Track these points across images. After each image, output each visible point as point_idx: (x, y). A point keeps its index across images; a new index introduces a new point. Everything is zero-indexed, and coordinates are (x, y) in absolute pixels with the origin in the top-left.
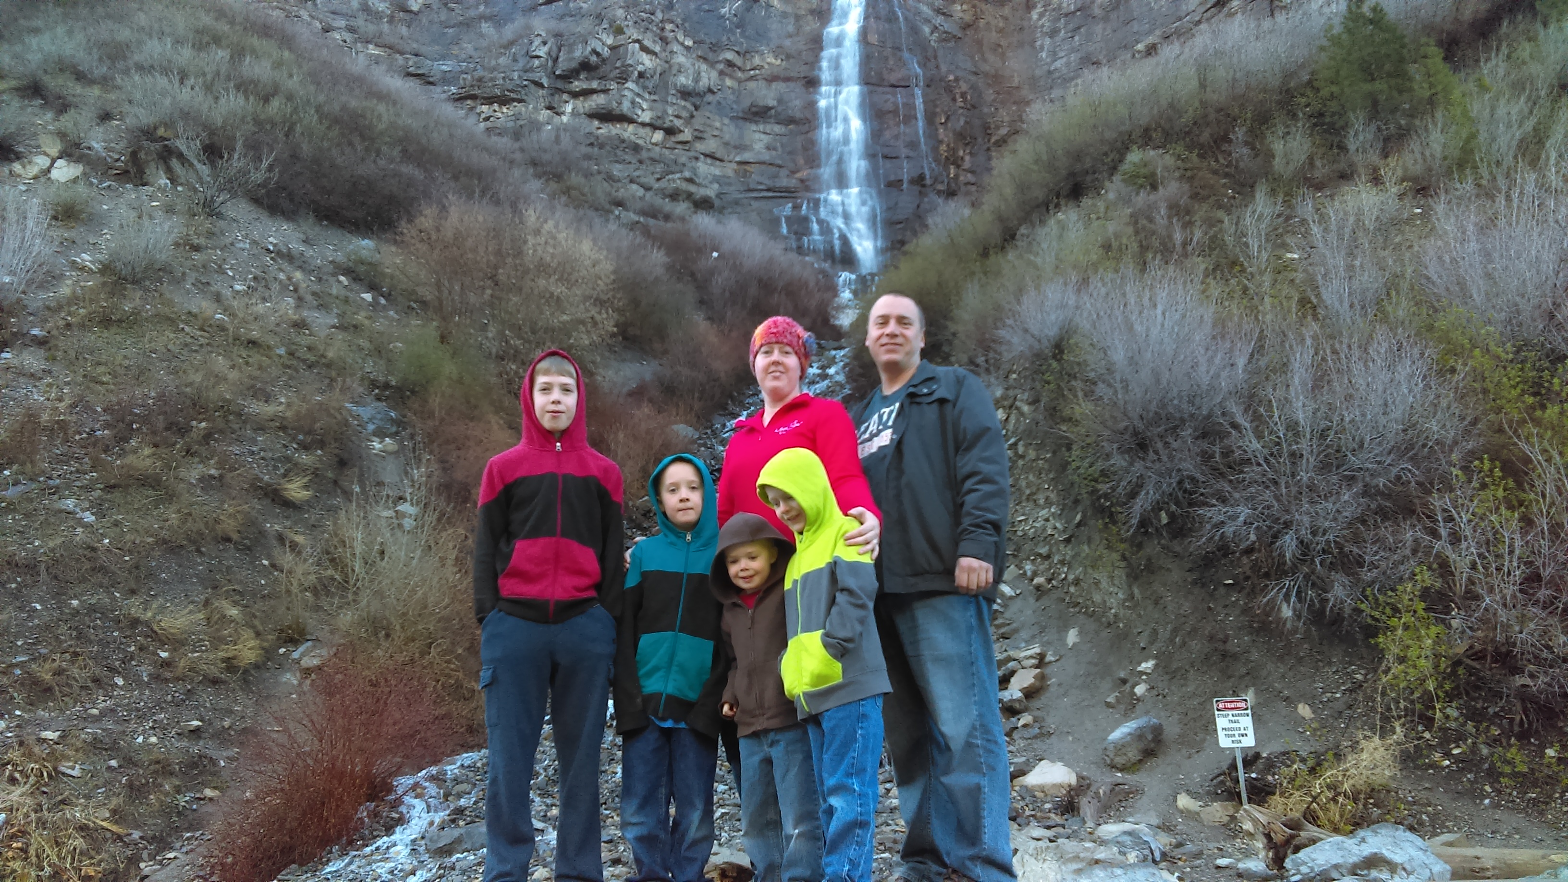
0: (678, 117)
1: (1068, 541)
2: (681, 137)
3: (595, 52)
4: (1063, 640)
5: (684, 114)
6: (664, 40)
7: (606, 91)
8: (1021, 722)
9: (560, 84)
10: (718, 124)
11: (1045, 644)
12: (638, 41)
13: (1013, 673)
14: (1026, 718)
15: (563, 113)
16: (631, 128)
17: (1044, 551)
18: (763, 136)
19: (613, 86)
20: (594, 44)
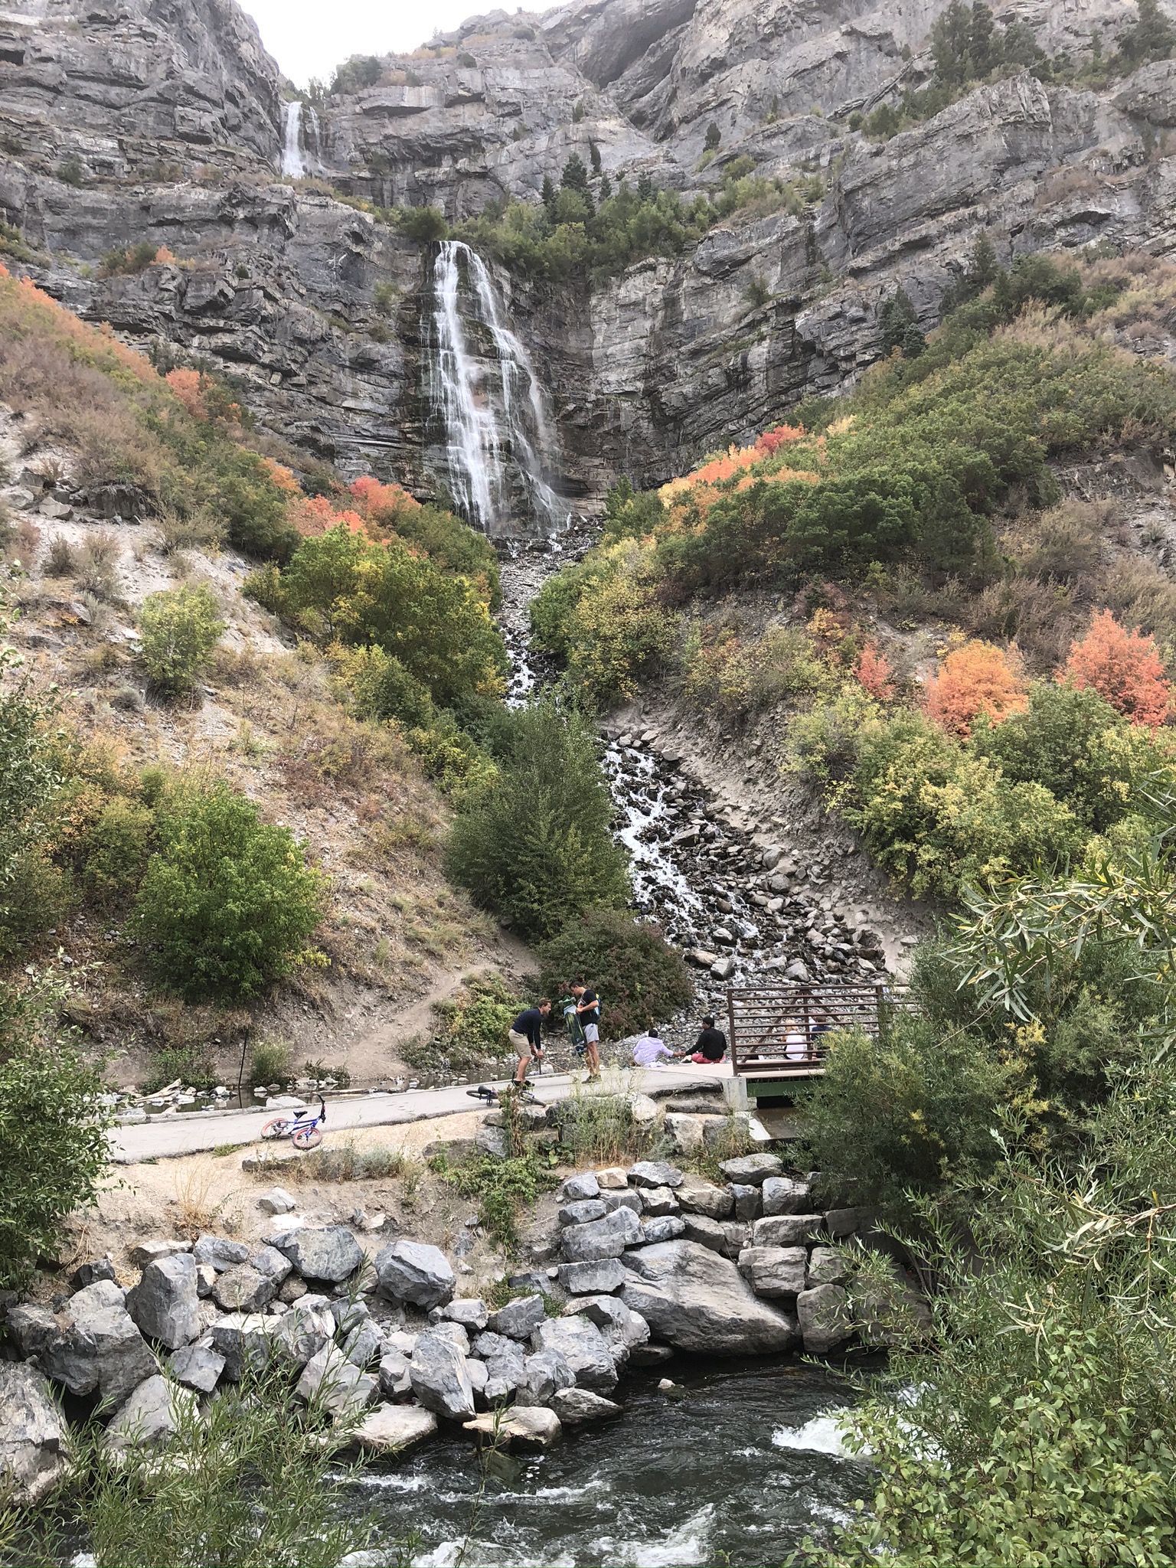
0: (294, 361)
2: (295, 380)
3: (222, 293)
5: (300, 359)
6: (282, 287)
7: (232, 331)
9: (187, 319)
10: (328, 371)
12: (263, 288)
15: (190, 346)
16: (253, 368)
18: (367, 386)
19: (238, 327)
20: (221, 285)
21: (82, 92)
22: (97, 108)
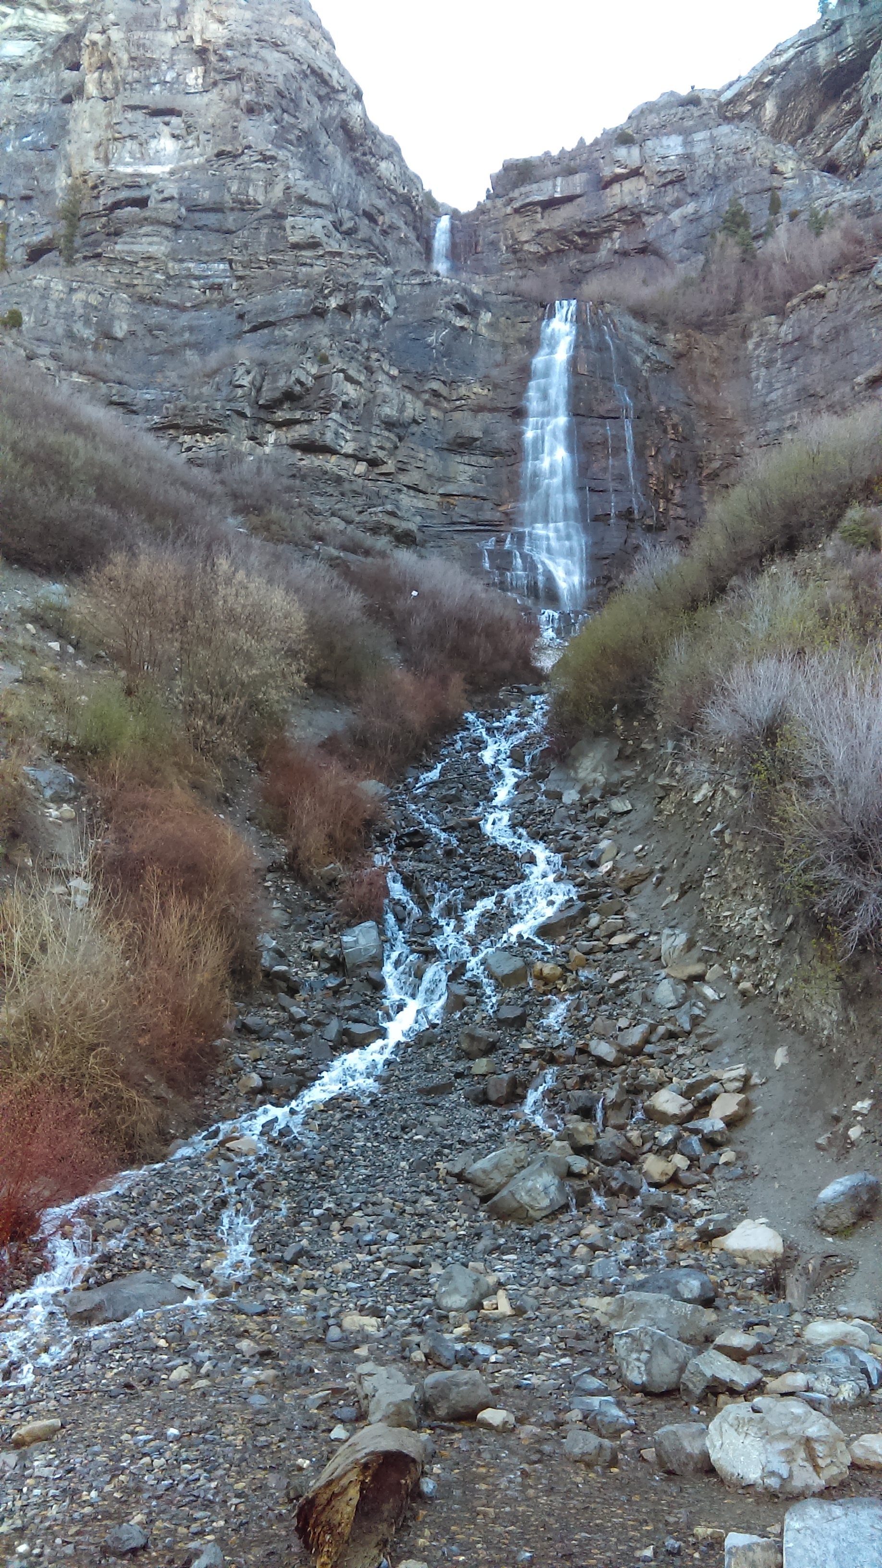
0: (382, 448)
1: (777, 945)
2: (384, 469)
3: (299, 382)
4: (770, 1060)
5: (388, 445)
6: (370, 370)
7: (309, 422)
8: (722, 1160)
9: (263, 414)
10: (422, 456)
11: (751, 1063)
12: (342, 371)
13: (714, 1097)
14: (727, 1155)
15: (266, 444)
16: (334, 459)
17: (751, 953)
18: (467, 468)
19: (317, 416)
20: (299, 373)
21: (200, 224)
22: (213, 236)
